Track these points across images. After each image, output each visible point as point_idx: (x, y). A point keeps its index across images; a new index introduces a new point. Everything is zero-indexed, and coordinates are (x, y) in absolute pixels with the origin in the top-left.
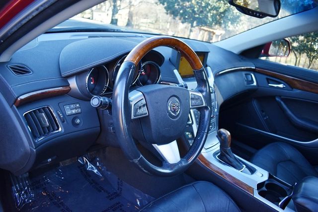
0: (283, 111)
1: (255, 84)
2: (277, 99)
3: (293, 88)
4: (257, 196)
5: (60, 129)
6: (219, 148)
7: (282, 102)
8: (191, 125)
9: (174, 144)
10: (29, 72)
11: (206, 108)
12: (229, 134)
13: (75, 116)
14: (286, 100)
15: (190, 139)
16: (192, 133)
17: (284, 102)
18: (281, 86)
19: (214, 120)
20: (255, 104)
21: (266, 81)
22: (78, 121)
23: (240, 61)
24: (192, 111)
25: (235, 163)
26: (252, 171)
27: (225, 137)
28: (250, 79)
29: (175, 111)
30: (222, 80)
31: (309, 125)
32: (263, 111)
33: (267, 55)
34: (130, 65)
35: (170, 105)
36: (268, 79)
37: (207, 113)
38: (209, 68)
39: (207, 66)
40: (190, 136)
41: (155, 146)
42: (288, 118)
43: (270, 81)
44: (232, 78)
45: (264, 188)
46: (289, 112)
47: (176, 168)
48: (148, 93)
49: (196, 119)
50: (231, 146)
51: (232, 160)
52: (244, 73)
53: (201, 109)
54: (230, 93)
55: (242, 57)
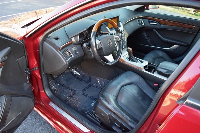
0: (157, 35)
1: (143, 24)
2: (154, 30)
3: (160, 24)
4: (144, 70)
5: (72, 56)
6: (128, 56)
7: (156, 31)
8: (116, 48)
9: (111, 55)
10: (59, 38)
11: (121, 41)
12: (131, 49)
13: (76, 51)
14: (158, 30)
15: (116, 53)
16: (117, 51)
17: (157, 31)
18: (156, 23)
19: (125, 44)
20: (144, 34)
21: (148, 22)
22: (77, 52)
23: (135, 14)
24: (116, 43)
25: (135, 60)
26: (142, 62)
27: (130, 51)
28: (141, 22)
29: (110, 44)
30: (127, 26)
31: (169, 40)
32: (148, 37)
33: (148, 9)
34: (95, 32)
35: (108, 42)
36: (149, 21)
37: (121, 42)
38: (120, 23)
39: (119, 22)
40: (116, 52)
41: (105, 57)
42: (160, 38)
43: (150, 22)
44: (132, 24)
45: (147, 68)
46: (160, 36)
47: (113, 63)
48: (101, 40)
49: (118, 45)
50: (133, 54)
51: (134, 59)
52: (137, 20)
53: (119, 42)
54: (131, 31)
55: (136, 12)
